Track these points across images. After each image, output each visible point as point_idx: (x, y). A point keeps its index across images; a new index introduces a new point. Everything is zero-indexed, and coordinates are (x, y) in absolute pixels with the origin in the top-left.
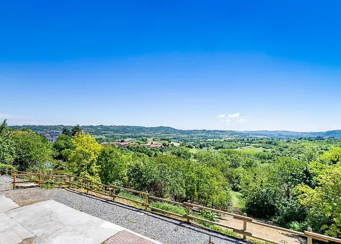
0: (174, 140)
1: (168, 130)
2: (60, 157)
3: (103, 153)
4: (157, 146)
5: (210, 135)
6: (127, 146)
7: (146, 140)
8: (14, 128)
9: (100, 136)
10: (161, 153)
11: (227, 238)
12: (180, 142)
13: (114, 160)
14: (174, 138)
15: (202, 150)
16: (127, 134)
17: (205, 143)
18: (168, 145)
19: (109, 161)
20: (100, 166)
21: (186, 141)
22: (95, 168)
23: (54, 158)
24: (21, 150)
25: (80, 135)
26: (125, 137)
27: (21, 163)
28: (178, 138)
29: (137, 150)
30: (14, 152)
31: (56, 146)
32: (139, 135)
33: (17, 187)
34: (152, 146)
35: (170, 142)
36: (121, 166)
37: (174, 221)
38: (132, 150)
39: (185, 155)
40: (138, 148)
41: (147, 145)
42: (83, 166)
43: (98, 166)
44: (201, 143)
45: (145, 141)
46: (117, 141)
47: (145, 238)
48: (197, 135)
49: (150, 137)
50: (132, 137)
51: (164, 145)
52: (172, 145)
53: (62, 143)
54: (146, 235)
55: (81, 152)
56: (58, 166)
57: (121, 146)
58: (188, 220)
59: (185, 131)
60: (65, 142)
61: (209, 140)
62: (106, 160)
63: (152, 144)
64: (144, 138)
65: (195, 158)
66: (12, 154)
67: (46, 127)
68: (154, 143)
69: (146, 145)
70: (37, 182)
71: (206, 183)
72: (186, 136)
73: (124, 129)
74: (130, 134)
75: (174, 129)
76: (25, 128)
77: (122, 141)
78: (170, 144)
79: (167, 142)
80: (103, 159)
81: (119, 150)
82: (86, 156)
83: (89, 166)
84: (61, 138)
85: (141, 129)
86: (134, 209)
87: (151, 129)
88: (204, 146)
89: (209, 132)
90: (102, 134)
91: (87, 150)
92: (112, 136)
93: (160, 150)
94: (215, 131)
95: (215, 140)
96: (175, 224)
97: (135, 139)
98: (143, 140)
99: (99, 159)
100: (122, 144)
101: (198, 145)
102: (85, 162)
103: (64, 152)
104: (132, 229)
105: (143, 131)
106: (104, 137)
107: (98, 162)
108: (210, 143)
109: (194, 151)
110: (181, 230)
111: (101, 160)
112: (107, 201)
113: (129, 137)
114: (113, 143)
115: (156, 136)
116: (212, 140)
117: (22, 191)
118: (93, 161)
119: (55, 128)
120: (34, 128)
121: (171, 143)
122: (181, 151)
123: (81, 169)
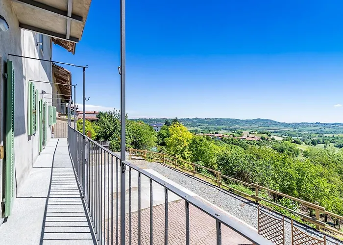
0: (275, 134)
1: (267, 122)
2: (163, 144)
3: (194, 141)
4: (253, 139)
5: (327, 129)
6: (220, 138)
7: (242, 133)
8: (133, 120)
9: (196, 128)
10: (259, 147)
11: (296, 223)
12: (284, 136)
13: (203, 148)
14: (275, 132)
15: (316, 147)
16: (221, 127)
17: (319, 138)
18: (268, 139)
19: (199, 148)
20: (191, 152)
21: (291, 135)
22: (187, 153)
23: (159, 145)
24: (135, 135)
25: (175, 125)
26: (219, 130)
27: (136, 145)
28: (280, 132)
29: (231, 142)
30: (131, 136)
31: (160, 135)
32: (233, 127)
33: (132, 159)
34: (248, 139)
35: (270, 136)
36: (210, 154)
37: (243, 199)
38: (226, 142)
39: (291, 151)
40: (232, 140)
41: (243, 137)
42: (177, 151)
43: (190, 152)
44: (314, 139)
45: (240, 134)
46: (211, 132)
47: (213, 205)
48: (307, 128)
49: (246, 130)
50: (226, 129)
51: (262, 138)
52: (273, 139)
53: (164, 133)
54: (213, 203)
55: (176, 139)
56: (161, 151)
57: (215, 138)
58: (257, 201)
59: (289, 124)
60: (167, 132)
61: (325, 135)
62: (196, 147)
63: (248, 137)
64: (240, 130)
65: (305, 156)
66: (130, 137)
67: (154, 120)
68: (250, 135)
69: (241, 137)
70: (143, 157)
71: (311, 183)
72: (292, 129)
73: (218, 122)
74: (224, 127)
75: (275, 122)
76: (139, 120)
77: (216, 133)
78: (269, 137)
79: (266, 136)
80: (194, 146)
81: (213, 141)
82: (180, 142)
83: (182, 151)
84: (164, 128)
85: (236, 122)
86: (208, 184)
87: (247, 121)
88: (319, 142)
89: (325, 125)
90: (197, 126)
91: (181, 138)
92: (207, 128)
93: (257, 144)
94: (335, 124)
95: (336, 135)
96: (242, 201)
97: (230, 132)
98: (238, 133)
99: (191, 146)
100: (216, 135)
101: (310, 141)
102: (180, 148)
103: (165, 139)
104: (203, 197)
105: (238, 124)
106: (199, 129)
107: (190, 148)
108: (327, 138)
109: (303, 147)
110: (247, 206)
111: (192, 147)
112: (189, 176)
113: (223, 129)
114: (208, 134)
115: (252, 129)
116: (331, 135)
117: (134, 161)
118: (185, 147)
119: (160, 120)
120: (146, 121)
121: (272, 137)
122: (284, 146)
123: (176, 153)
